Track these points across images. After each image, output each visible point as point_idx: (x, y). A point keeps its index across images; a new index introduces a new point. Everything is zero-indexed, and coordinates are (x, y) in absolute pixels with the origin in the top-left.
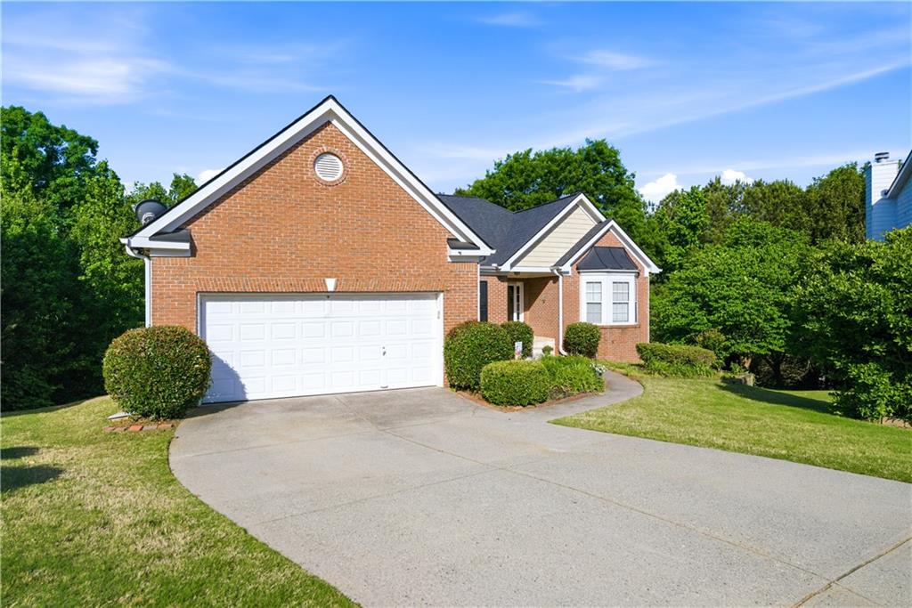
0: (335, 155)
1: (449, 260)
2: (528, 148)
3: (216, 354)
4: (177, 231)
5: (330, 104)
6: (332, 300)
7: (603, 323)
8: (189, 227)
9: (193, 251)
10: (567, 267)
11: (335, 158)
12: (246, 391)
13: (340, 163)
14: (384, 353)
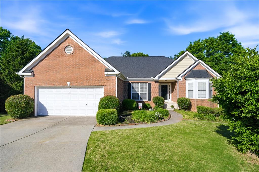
0: (71, 46)
1: (106, 76)
2: (199, 39)
3: (41, 103)
4: (30, 70)
5: (67, 31)
6: (71, 88)
7: (194, 98)
8: (33, 69)
9: (34, 75)
10: (179, 78)
11: (71, 47)
12: (48, 113)
13: (72, 48)
14: (87, 105)
